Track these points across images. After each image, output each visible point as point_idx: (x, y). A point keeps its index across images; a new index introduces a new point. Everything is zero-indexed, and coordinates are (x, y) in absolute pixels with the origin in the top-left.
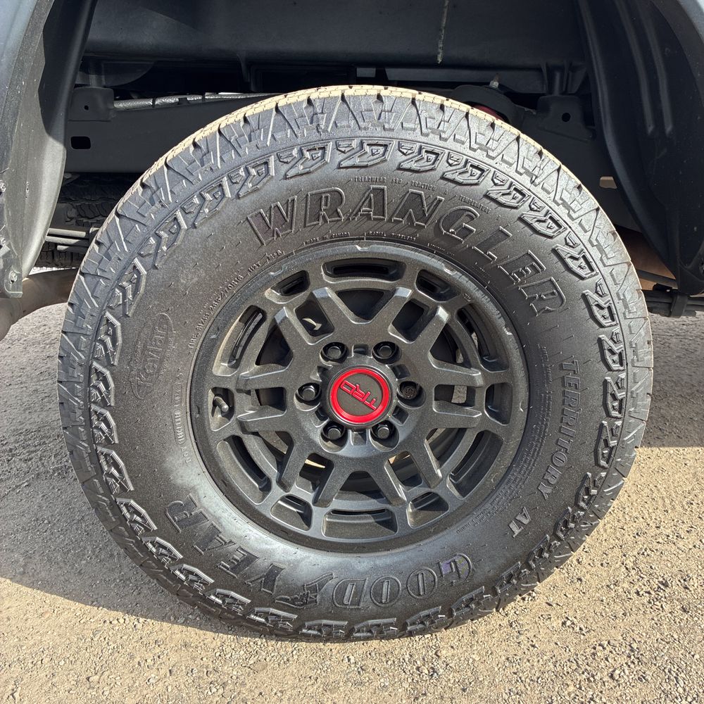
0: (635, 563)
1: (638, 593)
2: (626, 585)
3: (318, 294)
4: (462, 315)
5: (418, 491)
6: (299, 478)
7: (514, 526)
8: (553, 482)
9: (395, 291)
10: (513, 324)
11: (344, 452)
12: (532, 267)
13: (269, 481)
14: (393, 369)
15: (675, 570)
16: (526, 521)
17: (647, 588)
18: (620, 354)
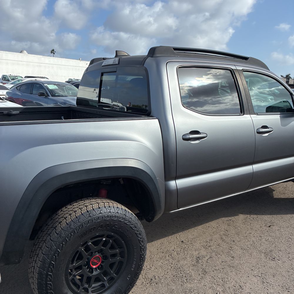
0: (145, 277)
1: (147, 283)
2: (145, 283)
3: (89, 244)
4: (114, 241)
5: (108, 277)
6: (85, 283)
7: (128, 278)
8: (134, 267)
9: (103, 239)
10: (124, 240)
11: (93, 274)
12: (127, 230)
13: (79, 286)
14: (101, 254)
15: (152, 276)
16: (130, 277)
17: (149, 282)
18: (139, 234)
